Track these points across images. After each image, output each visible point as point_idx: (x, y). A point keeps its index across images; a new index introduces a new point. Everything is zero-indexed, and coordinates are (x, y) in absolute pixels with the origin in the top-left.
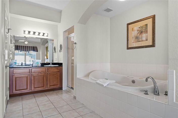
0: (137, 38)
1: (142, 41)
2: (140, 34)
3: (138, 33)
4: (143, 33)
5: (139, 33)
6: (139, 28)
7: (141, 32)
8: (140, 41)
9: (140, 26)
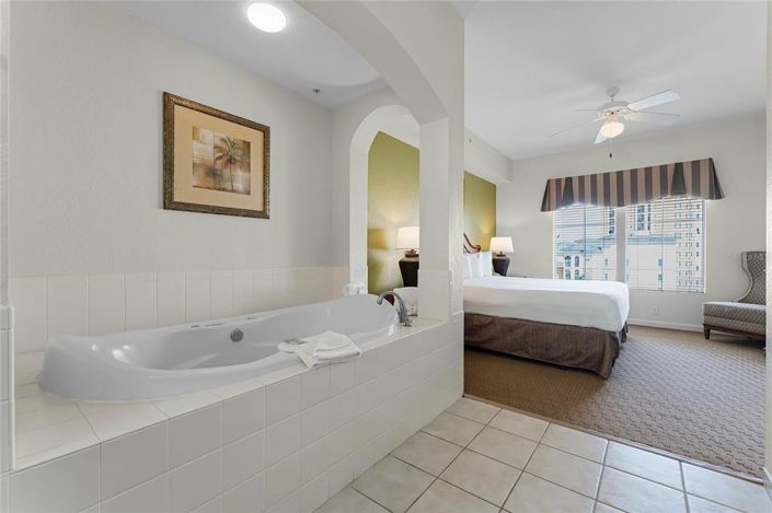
0: (212, 173)
1: (233, 191)
2: (226, 163)
3: (218, 158)
4: (235, 164)
5: (221, 157)
6: (223, 140)
7: (230, 161)
8: (224, 190)
9: (224, 136)
